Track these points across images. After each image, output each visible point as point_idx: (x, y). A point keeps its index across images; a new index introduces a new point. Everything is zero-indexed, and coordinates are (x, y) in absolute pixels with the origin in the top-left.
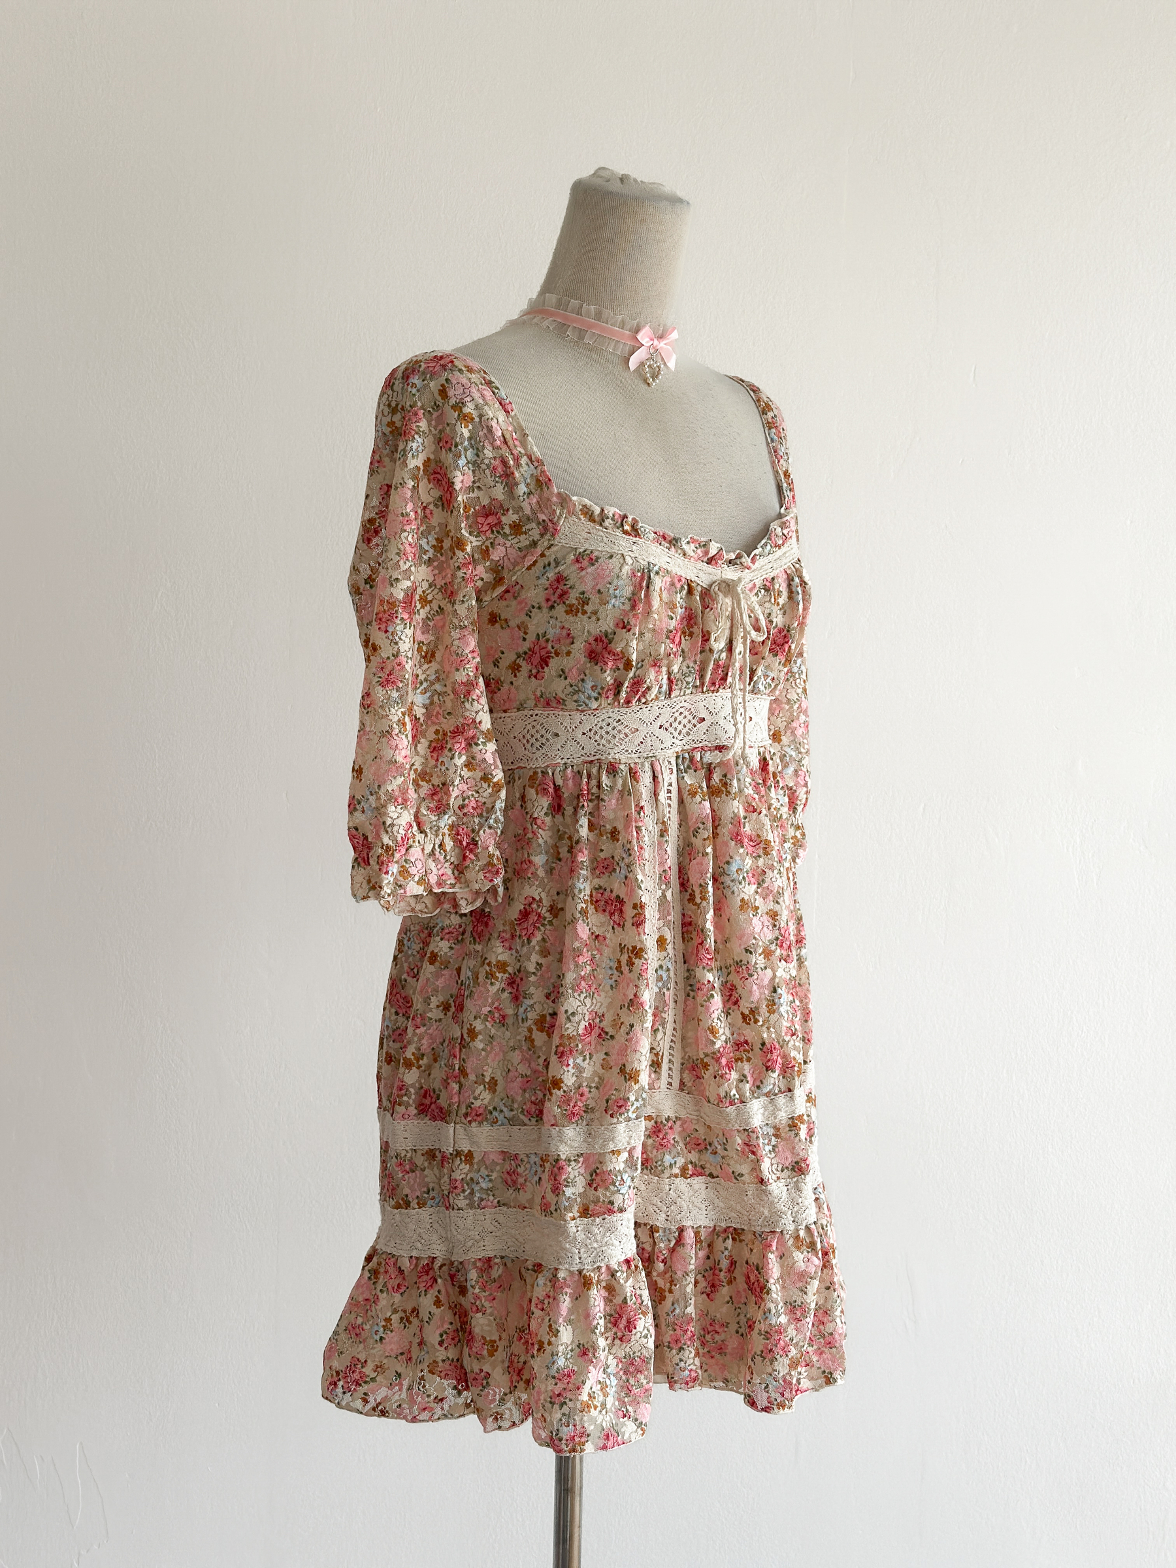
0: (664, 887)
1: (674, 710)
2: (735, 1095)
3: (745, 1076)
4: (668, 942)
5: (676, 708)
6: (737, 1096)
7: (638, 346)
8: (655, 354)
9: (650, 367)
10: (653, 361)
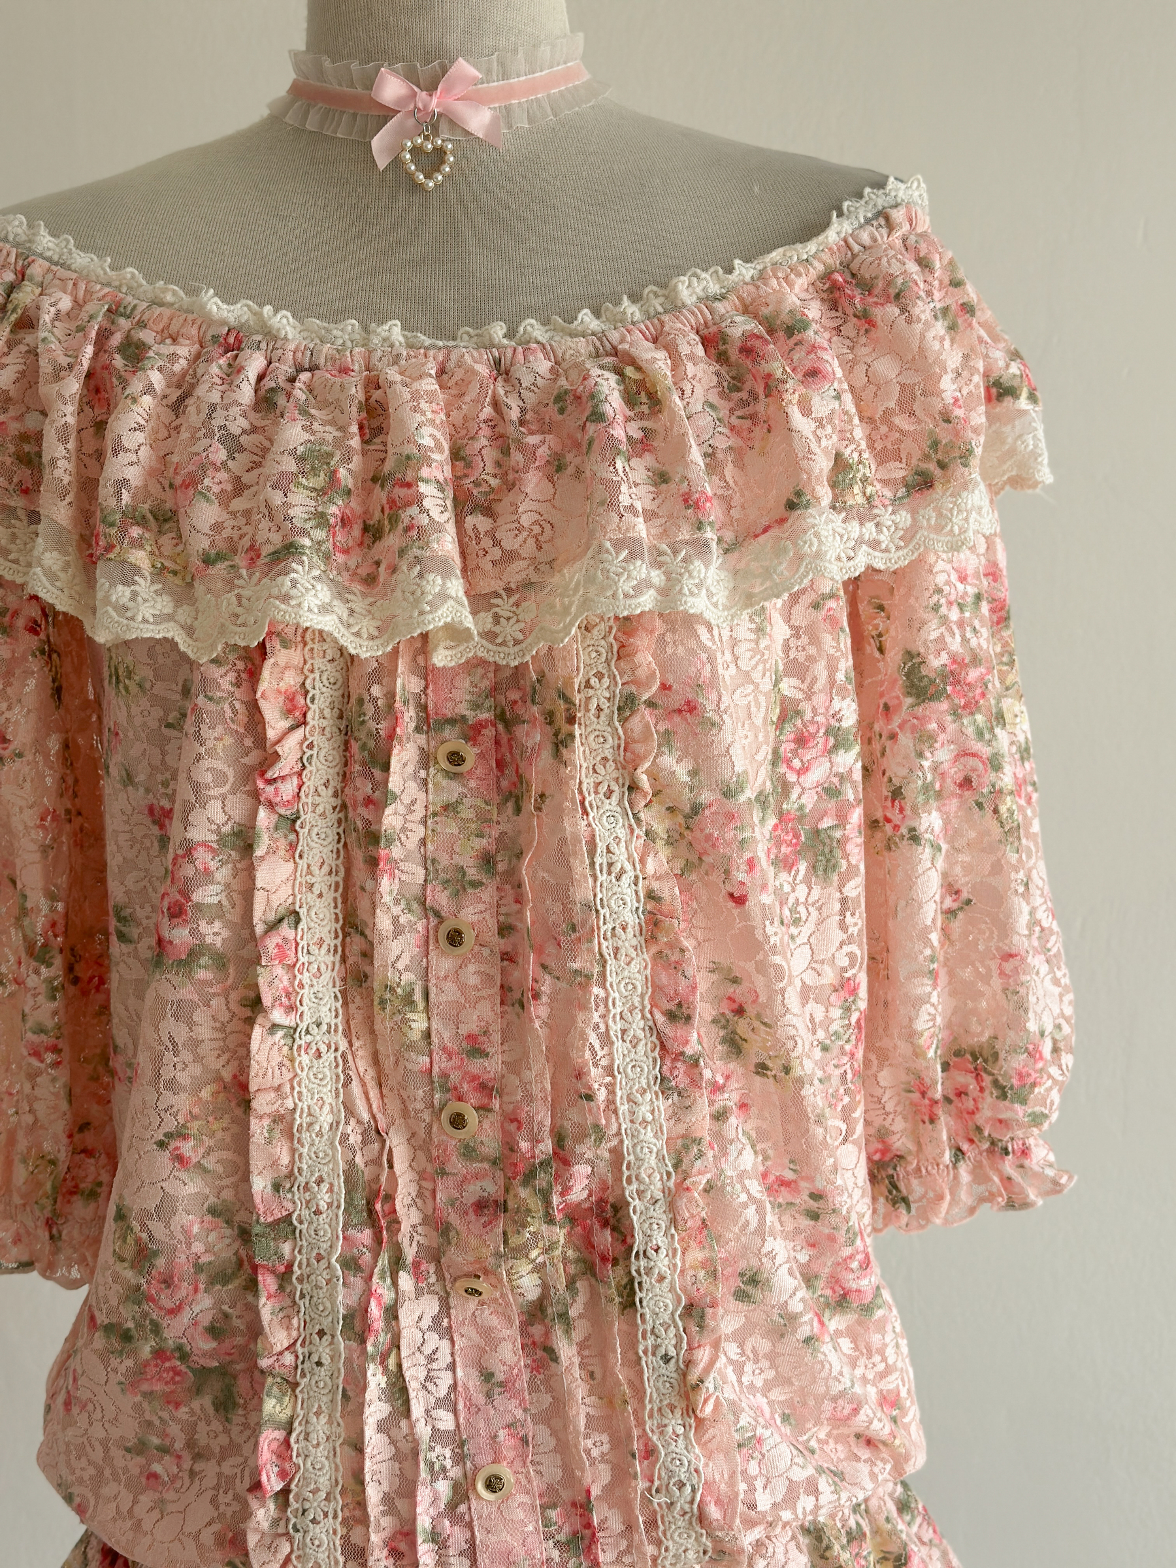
7: (385, 114)
8: (433, 124)
9: (416, 151)
10: (426, 138)
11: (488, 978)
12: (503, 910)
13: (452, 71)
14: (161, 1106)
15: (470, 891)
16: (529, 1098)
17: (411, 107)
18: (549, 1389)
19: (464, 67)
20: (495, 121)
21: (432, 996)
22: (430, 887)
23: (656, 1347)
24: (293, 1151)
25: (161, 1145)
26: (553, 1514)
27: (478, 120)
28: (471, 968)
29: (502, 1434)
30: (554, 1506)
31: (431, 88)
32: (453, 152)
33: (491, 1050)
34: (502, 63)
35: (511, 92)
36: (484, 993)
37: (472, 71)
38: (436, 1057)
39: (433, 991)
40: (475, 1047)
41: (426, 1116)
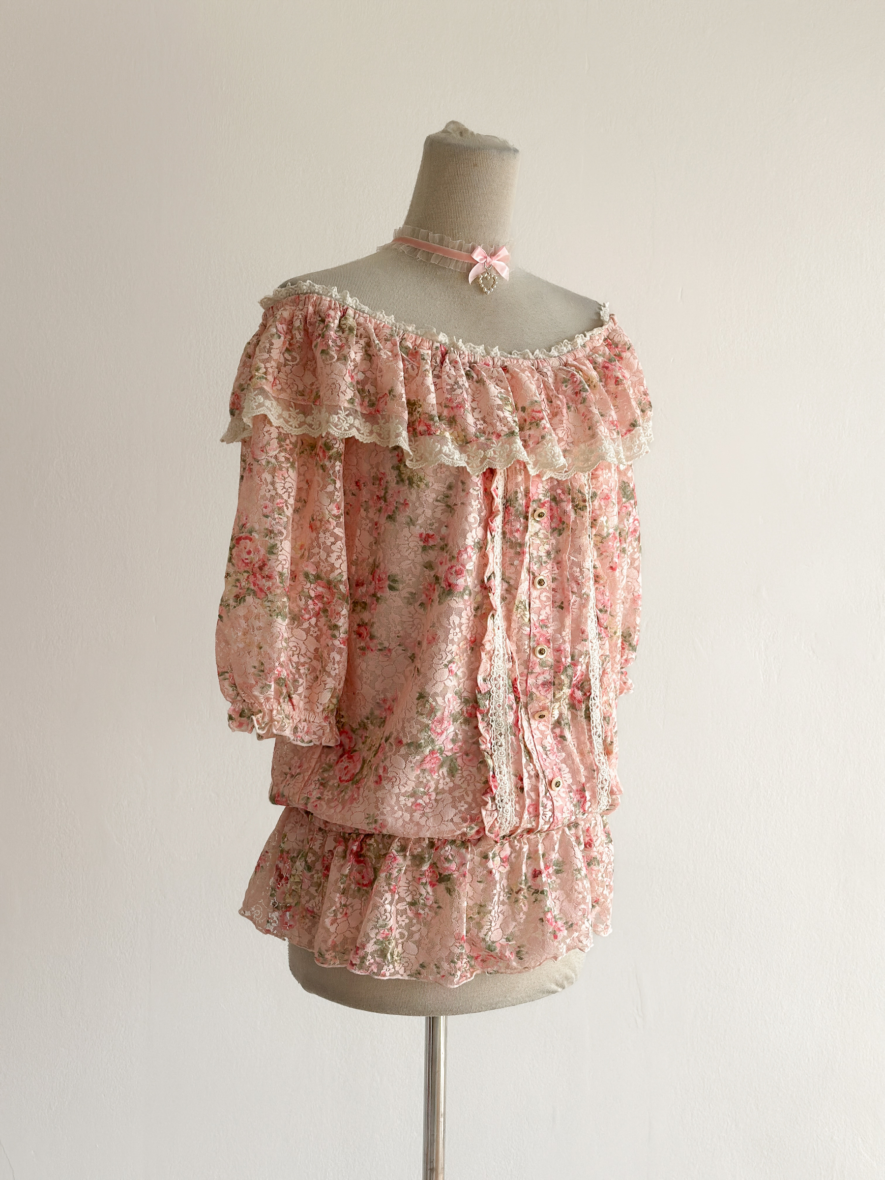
7: (475, 263)
8: (491, 270)
9: (485, 279)
11: (548, 598)
12: (553, 572)
13: (500, 251)
14: (447, 650)
15: (544, 565)
16: (564, 642)
17: (484, 262)
18: (564, 751)
21: (531, 605)
22: (531, 563)
23: (596, 732)
24: (491, 665)
25: (446, 666)
26: (571, 794)
27: (500, 268)
28: (545, 594)
29: (554, 767)
30: (571, 792)
31: (493, 255)
32: (497, 281)
33: (549, 625)
36: (547, 604)
37: (505, 251)
38: (532, 628)
39: (532, 603)
40: (544, 625)
41: (528, 651)
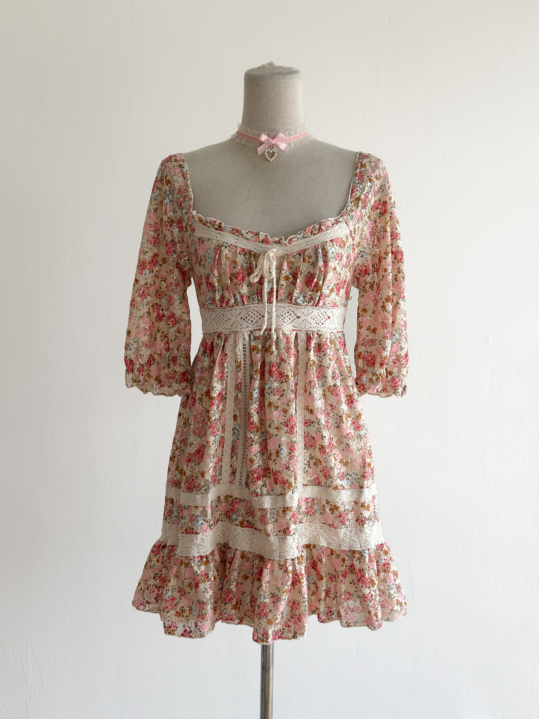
0: (237, 391)
1: (248, 311)
2: (258, 492)
3: (266, 484)
4: (238, 417)
5: (250, 310)
6: (260, 493)
7: (262, 143)
8: (272, 146)
9: (268, 152)
10: (271, 150)
13: (278, 136)
17: (268, 142)
19: (281, 135)
20: (287, 147)
27: (283, 146)
31: (273, 138)
32: (276, 153)
34: (289, 133)
35: (291, 139)
37: (283, 136)
